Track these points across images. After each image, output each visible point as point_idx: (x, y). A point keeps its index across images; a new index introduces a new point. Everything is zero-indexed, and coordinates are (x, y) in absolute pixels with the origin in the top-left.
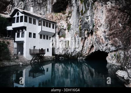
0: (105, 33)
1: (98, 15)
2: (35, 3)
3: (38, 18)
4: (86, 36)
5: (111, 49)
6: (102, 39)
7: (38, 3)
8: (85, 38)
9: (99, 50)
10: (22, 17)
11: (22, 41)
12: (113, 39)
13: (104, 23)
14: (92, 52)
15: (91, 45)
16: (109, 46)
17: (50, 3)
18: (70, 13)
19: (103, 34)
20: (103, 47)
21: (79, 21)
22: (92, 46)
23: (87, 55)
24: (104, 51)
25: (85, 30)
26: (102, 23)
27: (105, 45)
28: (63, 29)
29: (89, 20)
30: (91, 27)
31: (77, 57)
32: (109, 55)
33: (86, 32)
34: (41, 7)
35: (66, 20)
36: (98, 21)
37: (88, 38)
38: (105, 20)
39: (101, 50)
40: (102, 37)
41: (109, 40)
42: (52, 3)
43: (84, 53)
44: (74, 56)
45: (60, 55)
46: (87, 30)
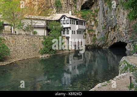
0: (126, 30)
1: (120, 16)
2: (68, 4)
4: (110, 30)
6: (123, 34)
7: (70, 4)
8: (109, 32)
9: (120, 41)
12: (131, 34)
13: (125, 23)
14: (115, 43)
15: (114, 37)
16: (128, 39)
17: (79, 4)
18: (97, 11)
19: (124, 30)
20: (123, 39)
21: (104, 19)
23: (110, 45)
24: (124, 42)
25: (109, 26)
26: (123, 22)
27: (125, 38)
28: (91, 25)
30: (114, 24)
31: (102, 47)
32: (128, 45)
33: (110, 28)
34: (72, 7)
36: (121, 21)
37: (111, 32)
38: (126, 21)
39: (122, 41)
40: (123, 32)
41: (129, 35)
42: (81, 4)
44: (100, 46)
45: (89, 46)
46: (111, 26)
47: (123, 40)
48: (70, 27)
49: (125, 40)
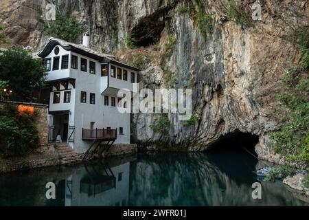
0: (251, 90)
1: (234, 52)
2: (91, 26)
3: (100, 59)
4: (207, 99)
5: (266, 126)
6: (244, 105)
7: (97, 27)
8: (205, 103)
9: (237, 130)
10: (65, 57)
11: (66, 111)
12: (271, 104)
13: (248, 69)
14: (222, 135)
15: (218, 118)
16: (261, 120)
17: (124, 27)
19: (247, 92)
20: (247, 122)
21: (189, 65)
22: (221, 121)
23: (208, 142)
24: (249, 130)
25: (204, 85)
26: (243, 68)
27: (251, 117)
28: (154, 83)
29: (213, 61)
30: (217, 79)
31: (188, 147)
32: (261, 141)
33: (207, 89)
34: (104, 36)
35: (161, 64)
36: (235, 65)
37: (211, 103)
38: (251, 61)
39: (241, 130)
40: (245, 100)
41: (262, 107)
42: (129, 27)
43: (202, 136)
44: (180, 143)
45: (149, 143)
46: (209, 85)
47: (247, 126)
48: (74, 80)
49: (250, 125)
